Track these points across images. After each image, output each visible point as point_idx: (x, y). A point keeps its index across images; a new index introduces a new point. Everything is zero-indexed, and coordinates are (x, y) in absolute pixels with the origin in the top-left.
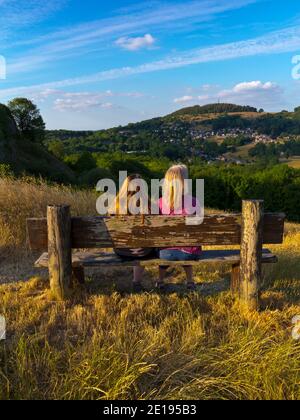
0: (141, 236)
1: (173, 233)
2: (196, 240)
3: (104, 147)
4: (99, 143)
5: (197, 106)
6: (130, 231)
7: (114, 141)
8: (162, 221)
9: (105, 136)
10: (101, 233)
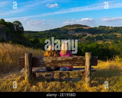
0: (54, 63)
1: (64, 62)
2: (71, 65)
3: (42, 36)
4: (41, 35)
5: (70, 25)
6: (51, 62)
7: (45, 35)
10: (42, 62)
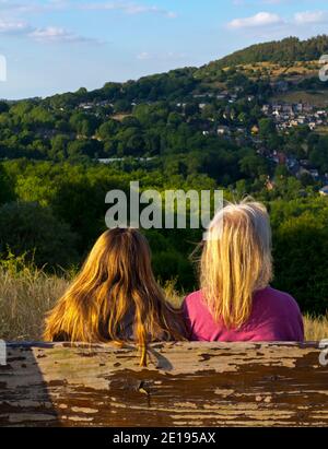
0: (137, 398)
1: (225, 392)
2: (288, 414)
3: (37, 145)
4: (25, 133)
5: (292, 41)
6: (106, 385)
7: (66, 129)
8: (195, 357)
9: (40, 115)
10: (24, 390)
